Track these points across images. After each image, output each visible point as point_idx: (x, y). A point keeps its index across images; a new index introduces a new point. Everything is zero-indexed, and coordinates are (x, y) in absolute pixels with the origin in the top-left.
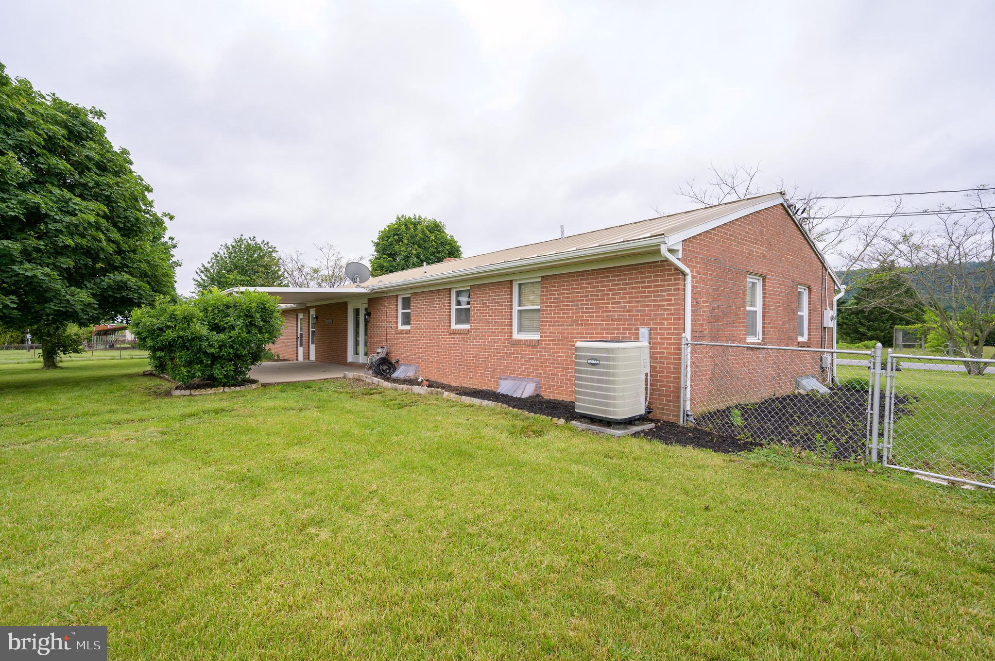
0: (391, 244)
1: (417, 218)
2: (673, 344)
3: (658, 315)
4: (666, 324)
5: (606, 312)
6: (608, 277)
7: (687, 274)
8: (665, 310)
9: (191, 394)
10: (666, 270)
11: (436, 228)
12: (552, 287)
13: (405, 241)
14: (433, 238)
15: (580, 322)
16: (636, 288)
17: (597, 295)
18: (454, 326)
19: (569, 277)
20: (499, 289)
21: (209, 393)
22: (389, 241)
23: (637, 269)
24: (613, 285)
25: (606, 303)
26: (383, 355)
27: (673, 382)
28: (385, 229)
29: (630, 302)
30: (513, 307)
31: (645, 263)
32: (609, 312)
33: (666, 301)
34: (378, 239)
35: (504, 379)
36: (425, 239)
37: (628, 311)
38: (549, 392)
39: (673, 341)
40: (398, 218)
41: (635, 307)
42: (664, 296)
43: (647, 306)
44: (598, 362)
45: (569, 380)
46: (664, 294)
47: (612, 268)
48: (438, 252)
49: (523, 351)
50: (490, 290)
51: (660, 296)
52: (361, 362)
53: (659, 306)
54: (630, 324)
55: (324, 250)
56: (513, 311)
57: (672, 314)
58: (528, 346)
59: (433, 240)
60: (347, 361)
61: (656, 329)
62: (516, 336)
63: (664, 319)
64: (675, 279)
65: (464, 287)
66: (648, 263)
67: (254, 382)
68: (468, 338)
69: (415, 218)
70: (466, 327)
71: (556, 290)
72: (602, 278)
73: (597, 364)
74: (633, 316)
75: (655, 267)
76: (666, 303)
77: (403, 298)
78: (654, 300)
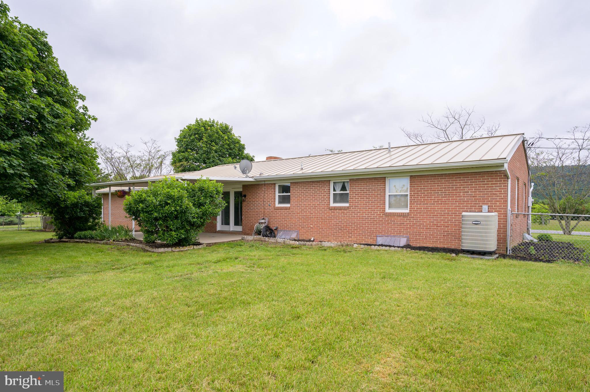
0: (193, 141)
1: (211, 122)
2: (503, 214)
3: (494, 199)
4: (498, 204)
5: (459, 197)
6: (460, 178)
7: (509, 178)
8: (498, 196)
9: (172, 251)
10: (498, 176)
11: (226, 130)
12: (419, 182)
13: (205, 139)
14: (226, 137)
15: (440, 203)
16: (479, 184)
17: (453, 188)
18: (332, 204)
19: (433, 177)
20: (374, 182)
21: (186, 249)
22: (191, 138)
23: (480, 174)
24: (464, 182)
25: (458, 192)
26: (266, 224)
27: (502, 233)
28: (185, 128)
29: (475, 192)
30: (386, 193)
31: (485, 172)
32: (461, 197)
33: (499, 192)
34: (180, 136)
35: (379, 236)
36: (220, 138)
37: (474, 197)
38: (416, 243)
39: (502, 212)
40: (197, 121)
41: (478, 194)
42: (497, 189)
43: (486, 194)
44: (479, 223)
45: (432, 235)
46: (497, 188)
47: (463, 173)
48: (231, 149)
49: (396, 219)
50: (367, 182)
51: (494, 189)
52: (231, 230)
53: (494, 194)
54: (475, 204)
55: (148, 144)
56: (386, 195)
57: (502, 199)
58: (400, 216)
59: (226, 140)
60: (216, 230)
61: (492, 206)
62: (388, 210)
63: (497, 201)
64: (504, 181)
65: (341, 180)
66: (487, 172)
67: (199, 244)
68: (348, 212)
69: (210, 122)
70: (346, 205)
71: (422, 184)
72: (456, 178)
73: (479, 224)
74: (477, 199)
75: (491, 174)
76: (498, 193)
77: (279, 185)
78: (491, 191)
